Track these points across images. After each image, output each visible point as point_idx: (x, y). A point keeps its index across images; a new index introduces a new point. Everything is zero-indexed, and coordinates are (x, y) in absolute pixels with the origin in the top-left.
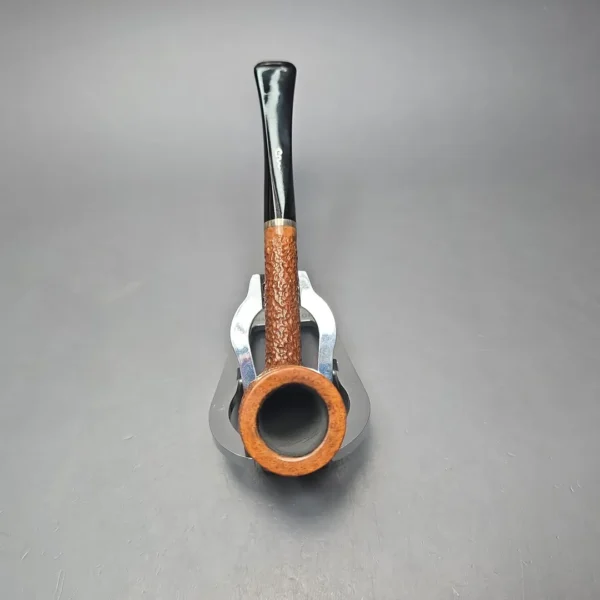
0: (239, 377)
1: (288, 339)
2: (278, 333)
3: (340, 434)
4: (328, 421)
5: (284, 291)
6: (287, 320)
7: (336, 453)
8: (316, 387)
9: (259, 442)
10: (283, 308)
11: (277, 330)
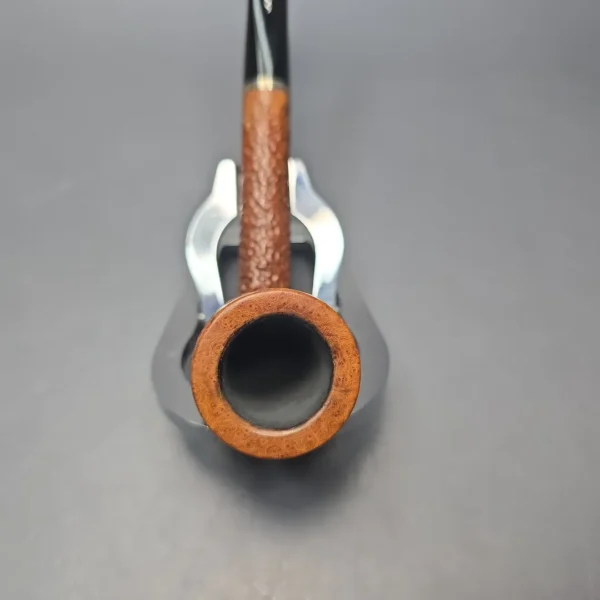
0: (199, 310)
1: (273, 256)
2: (257, 248)
3: (352, 395)
4: (332, 376)
5: (269, 184)
6: (273, 228)
7: (343, 424)
8: (316, 323)
9: (221, 404)
10: (267, 211)
11: (256, 242)
